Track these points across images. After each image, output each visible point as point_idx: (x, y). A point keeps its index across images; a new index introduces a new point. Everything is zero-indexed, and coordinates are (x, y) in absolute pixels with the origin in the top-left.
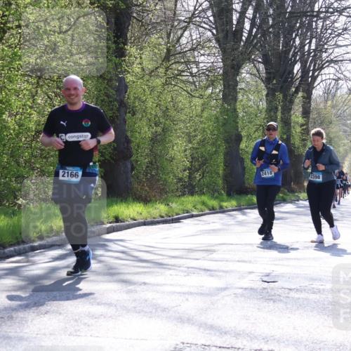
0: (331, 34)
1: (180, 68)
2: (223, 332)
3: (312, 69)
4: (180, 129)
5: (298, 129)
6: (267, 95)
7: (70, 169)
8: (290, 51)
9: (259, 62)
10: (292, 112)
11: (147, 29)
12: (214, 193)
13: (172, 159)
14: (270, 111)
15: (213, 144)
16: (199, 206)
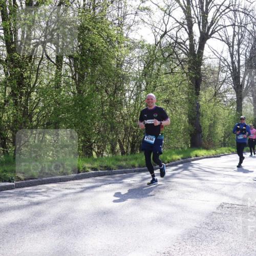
1: (220, 99)
2: (239, 199)
4: (220, 122)
6: (254, 109)
7: (150, 137)
9: (251, 96)
13: (217, 133)
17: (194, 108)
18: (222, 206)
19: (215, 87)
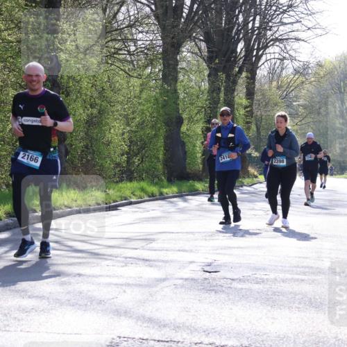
0: (275, 11)
1: (116, 46)
2: (162, 325)
3: (256, 47)
4: (117, 111)
5: (242, 112)
6: (209, 76)
7: (31, 153)
8: (233, 28)
9: (201, 40)
10: (236, 94)
12: (153, 178)
13: (109, 143)
14: (213, 92)
15: (153, 127)
16: (138, 193)
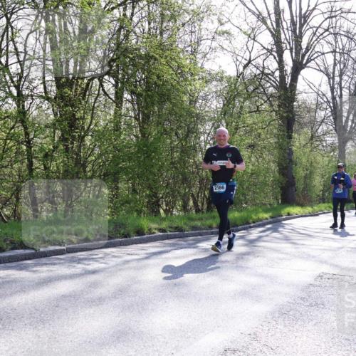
1: (317, 143)
2: (342, 268)
4: (318, 172)
7: (219, 185)
11: (302, 126)
13: (314, 186)
17: (286, 155)
18: (321, 277)
19: (312, 129)
